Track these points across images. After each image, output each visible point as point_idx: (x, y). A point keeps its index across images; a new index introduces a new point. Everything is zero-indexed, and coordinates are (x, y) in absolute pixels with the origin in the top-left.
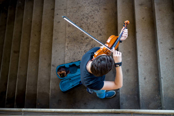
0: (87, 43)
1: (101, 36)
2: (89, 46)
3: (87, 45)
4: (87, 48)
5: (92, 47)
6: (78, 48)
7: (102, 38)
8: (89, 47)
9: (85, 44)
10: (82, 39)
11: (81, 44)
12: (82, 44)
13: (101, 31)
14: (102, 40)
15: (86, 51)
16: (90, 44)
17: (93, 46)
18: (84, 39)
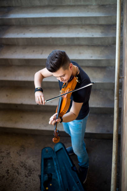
0: (15, 172)
1: (11, 153)
2: (19, 170)
3: (18, 173)
4: (22, 173)
5: (22, 167)
6: (18, 186)
7: (13, 152)
8: (22, 170)
9: (16, 175)
10: (7, 179)
11: (14, 181)
12: (14, 179)
13: (4, 152)
14: (17, 153)
15: (27, 175)
16: (17, 168)
17: (22, 165)
18: (8, 175)
